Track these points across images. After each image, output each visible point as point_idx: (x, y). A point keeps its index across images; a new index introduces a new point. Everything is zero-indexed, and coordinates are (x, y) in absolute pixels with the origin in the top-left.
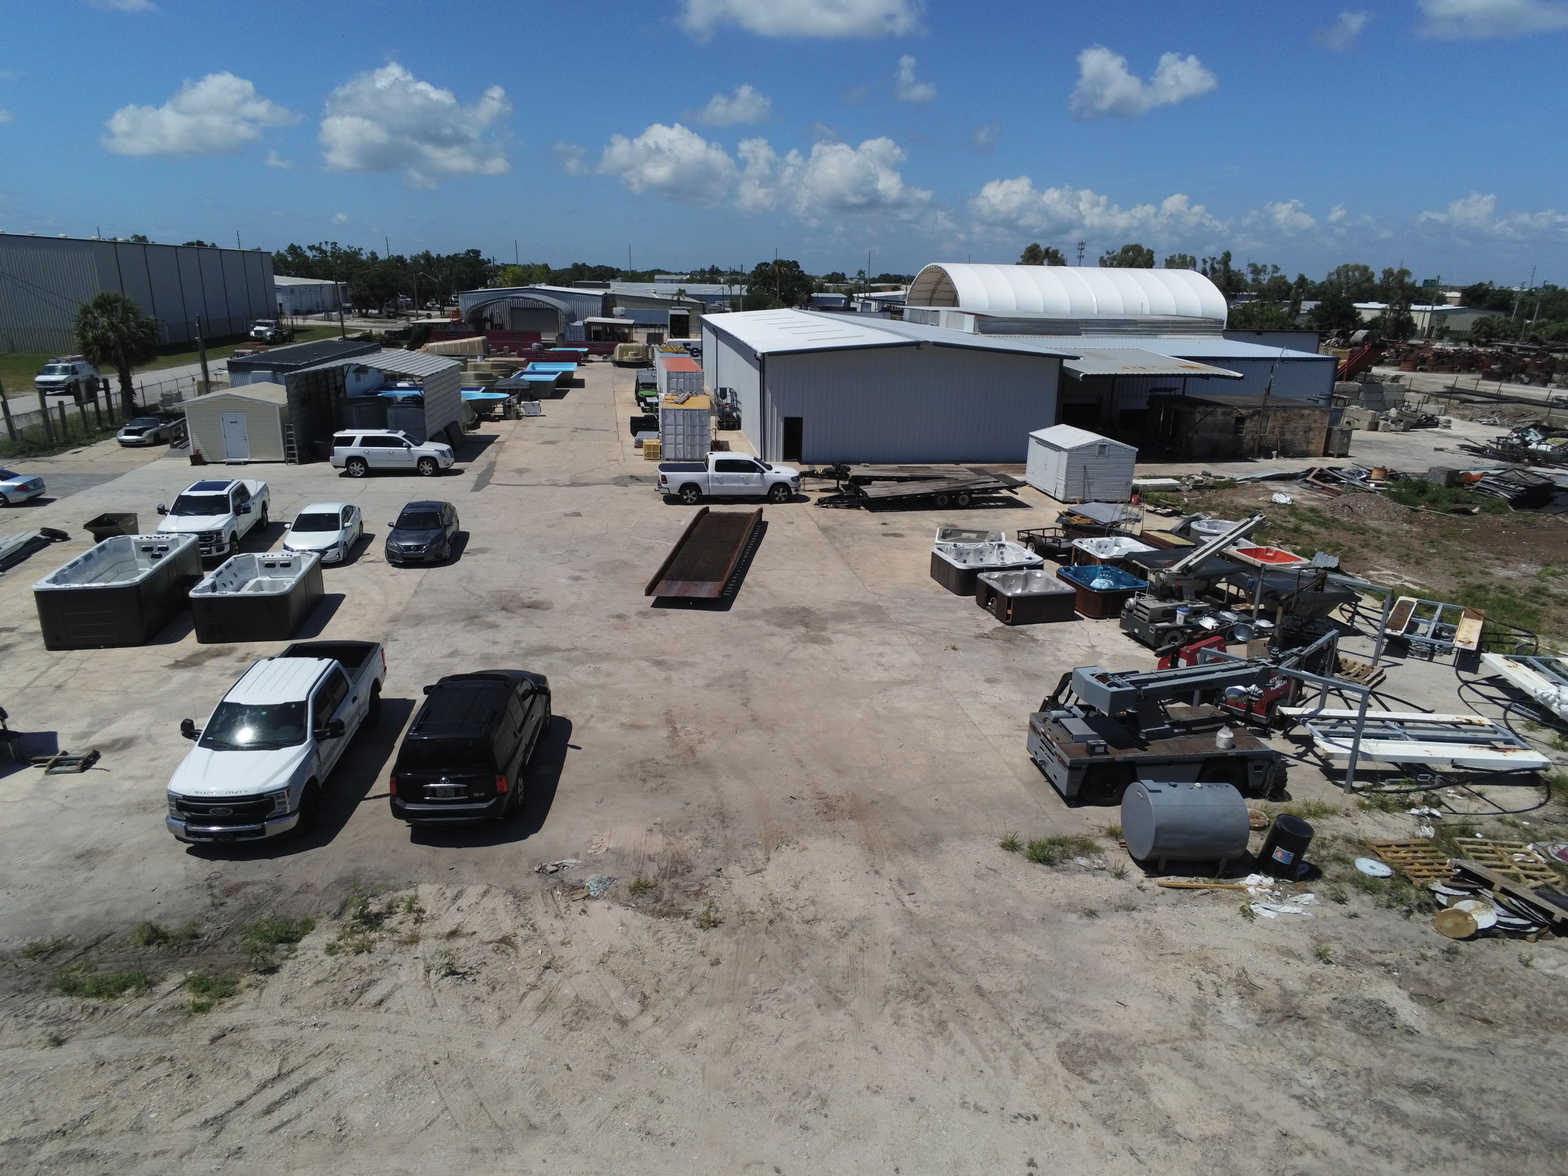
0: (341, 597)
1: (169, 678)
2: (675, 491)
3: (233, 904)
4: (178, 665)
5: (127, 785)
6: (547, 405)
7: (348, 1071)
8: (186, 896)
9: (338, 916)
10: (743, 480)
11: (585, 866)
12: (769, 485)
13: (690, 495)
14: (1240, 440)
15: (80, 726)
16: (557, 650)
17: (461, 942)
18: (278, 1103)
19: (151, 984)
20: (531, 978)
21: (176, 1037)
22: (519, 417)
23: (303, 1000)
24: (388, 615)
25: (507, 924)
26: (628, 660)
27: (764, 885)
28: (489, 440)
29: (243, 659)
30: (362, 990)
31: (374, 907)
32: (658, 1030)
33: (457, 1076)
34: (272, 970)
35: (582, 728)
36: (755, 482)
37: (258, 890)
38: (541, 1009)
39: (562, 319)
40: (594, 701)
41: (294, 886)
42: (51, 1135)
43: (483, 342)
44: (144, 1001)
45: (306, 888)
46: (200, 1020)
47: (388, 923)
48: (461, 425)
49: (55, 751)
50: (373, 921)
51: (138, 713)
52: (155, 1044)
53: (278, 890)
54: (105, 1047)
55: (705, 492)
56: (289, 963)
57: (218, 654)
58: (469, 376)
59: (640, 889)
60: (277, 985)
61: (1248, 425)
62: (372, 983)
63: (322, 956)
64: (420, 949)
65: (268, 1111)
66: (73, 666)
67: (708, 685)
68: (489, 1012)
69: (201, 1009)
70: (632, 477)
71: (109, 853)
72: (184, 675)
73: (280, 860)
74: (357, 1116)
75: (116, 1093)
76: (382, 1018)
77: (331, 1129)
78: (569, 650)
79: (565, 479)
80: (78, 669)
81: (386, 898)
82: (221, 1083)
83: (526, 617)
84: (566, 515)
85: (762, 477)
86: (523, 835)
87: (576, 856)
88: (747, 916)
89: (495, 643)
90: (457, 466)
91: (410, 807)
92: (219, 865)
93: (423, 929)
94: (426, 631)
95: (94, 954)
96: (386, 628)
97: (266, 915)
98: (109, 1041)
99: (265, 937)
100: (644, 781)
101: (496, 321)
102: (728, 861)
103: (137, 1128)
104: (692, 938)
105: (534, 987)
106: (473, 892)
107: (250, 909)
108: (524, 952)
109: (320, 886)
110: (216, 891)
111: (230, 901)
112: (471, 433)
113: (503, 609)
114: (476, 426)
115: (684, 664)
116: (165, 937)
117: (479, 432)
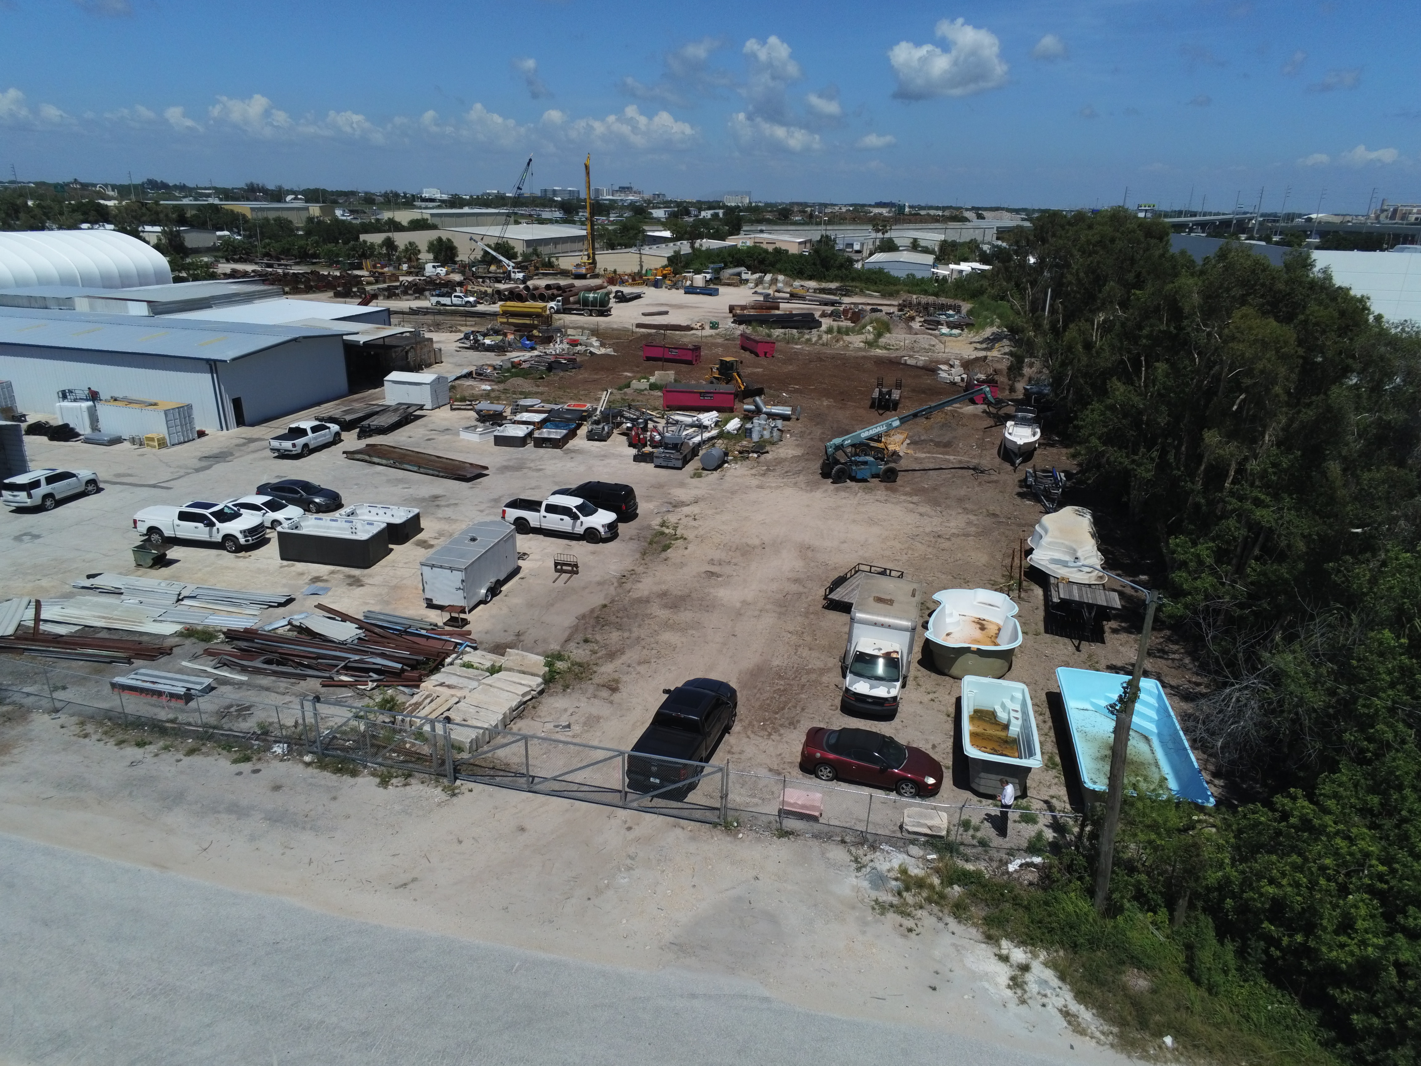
2: (299, 451)
3: (640, 539)
10: (323, 435)
12: (333, 435)
13: (305, 451)
14: (409, 363)
36: (328, 435)
47: (667, 525)
50: (664, 526)
55: (311, 447)
61: (410, 354)
70: (205, 457)
85: (330, 432)
107: (644, 537)
110: (631, 541)
116: (649, 544)
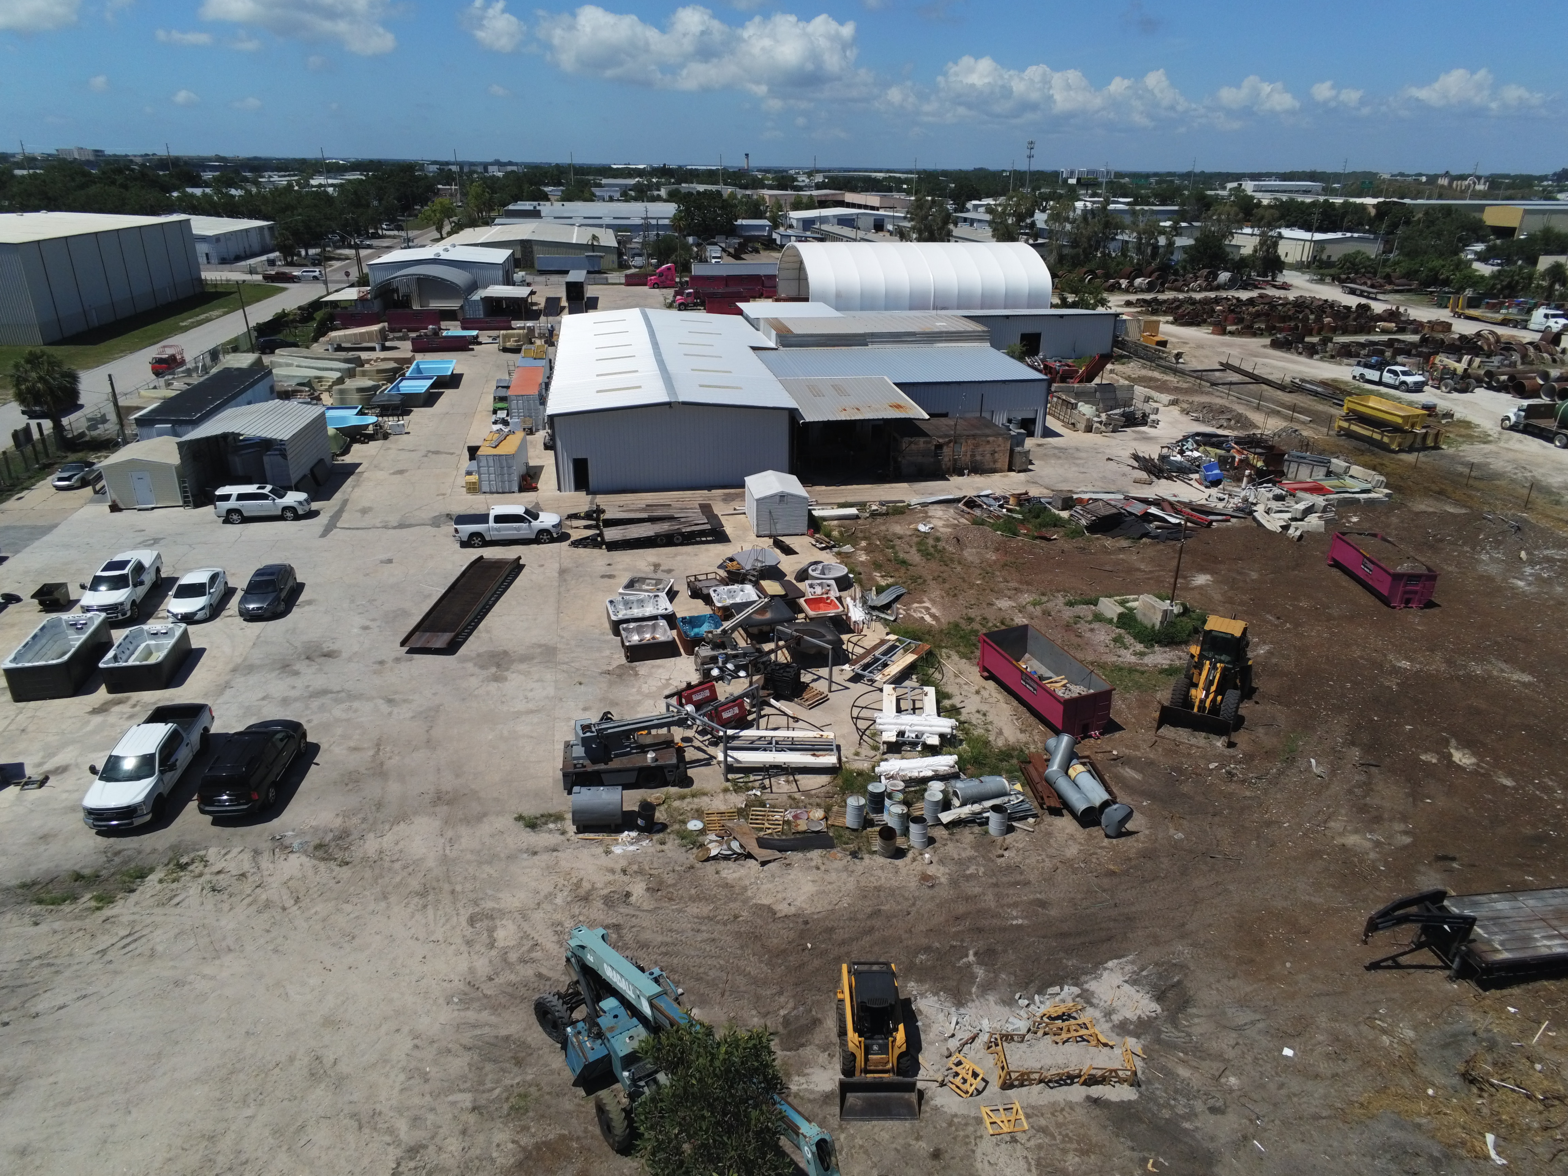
0: (203, 650)
1: (88, 722)
2: (466, 539)
3: (117, 860)
4: (95, 711)
5: (64, 796)
7: (159, 932)
8: (95, 857)
9: (166, 865)
10: (515, 529)
11: (296, 836)
12: (533, 531)
13: (477, 541)
14: (939, 461)
15: (37, 759)
16: (331, 692)
17: (222, 876)
18: (128, 944)
19: (76, 899)
20: (249, 892)
21: (87, 921)
22: (384, 437)
23: (144, 904)
24: (231, 666)
25: (247, 866)
26: (370, 699)
27: (380, 843)
28: (352, 470)
29: (134, 706)
30: (171, 899)
31: (184, 860)
32: (298, 912)
33: (205, 932)
34: (133, 891)
35: (326, 751)
36: (525, 530)
37: (129, 853)
38: (250, 905)
40: (339, 731)
41: (148, 850)
42: (36, 958)
44: (74, 906)
45: (154, 851)
46: (98, 913)
47: (190, 868)
48: (329, 457)
49: (24, 776)
50: (183, 867)
51: (70, 748)
52: (78, 923)
53: (139, 853)
54: (57, 925)
55: (488, 538)
56: (141, 888)
57: (120, 702)
59: (319, 847)
60: (134, 897)
61: (946, 450)
62: (175, 896)
63: (156, 884)
64: (201, 880)
65: (124, 947)
66: (30, 714)
67: (412, 717)
68: (226, 907)
69: (98, 909)
70: (447, 514)
71: (55, 836)
72: (98, 719)
73: (142, 837)
74: (160, 948)
75: (61, 943)
76: (178, 910)
77: (148, 953)
78: (338, 692)
80: (33, 717)
81: (192, 855)
82: (106, 937)
83: (320, 664)
84: (381, 562)
85: (528, 526)
86: (270, 819)
87: (293, 830)
88: (365, 859)
89: (294, 687)
90: (316, 507)
91: (208, 808)
92: (112, 840)
93: (207, 870)
94: (253, 679)
95: (50, 887)
96: (228, 678)
97: (133, 865)
98: (58, 923)
99: (131, 876)
100: (347, 785)
102: (370, 831)
103: (71, 955)
104: (332, 871)
105: (249, 895)
106: (235, 851)
107: (125, 863)
108: (250, 879)
109: (161, 849)
110: (109, 855)
111: (116, 859)
112: (340, 460)
113: (308, 658)
115: (405, 701)
116: (83, 877)
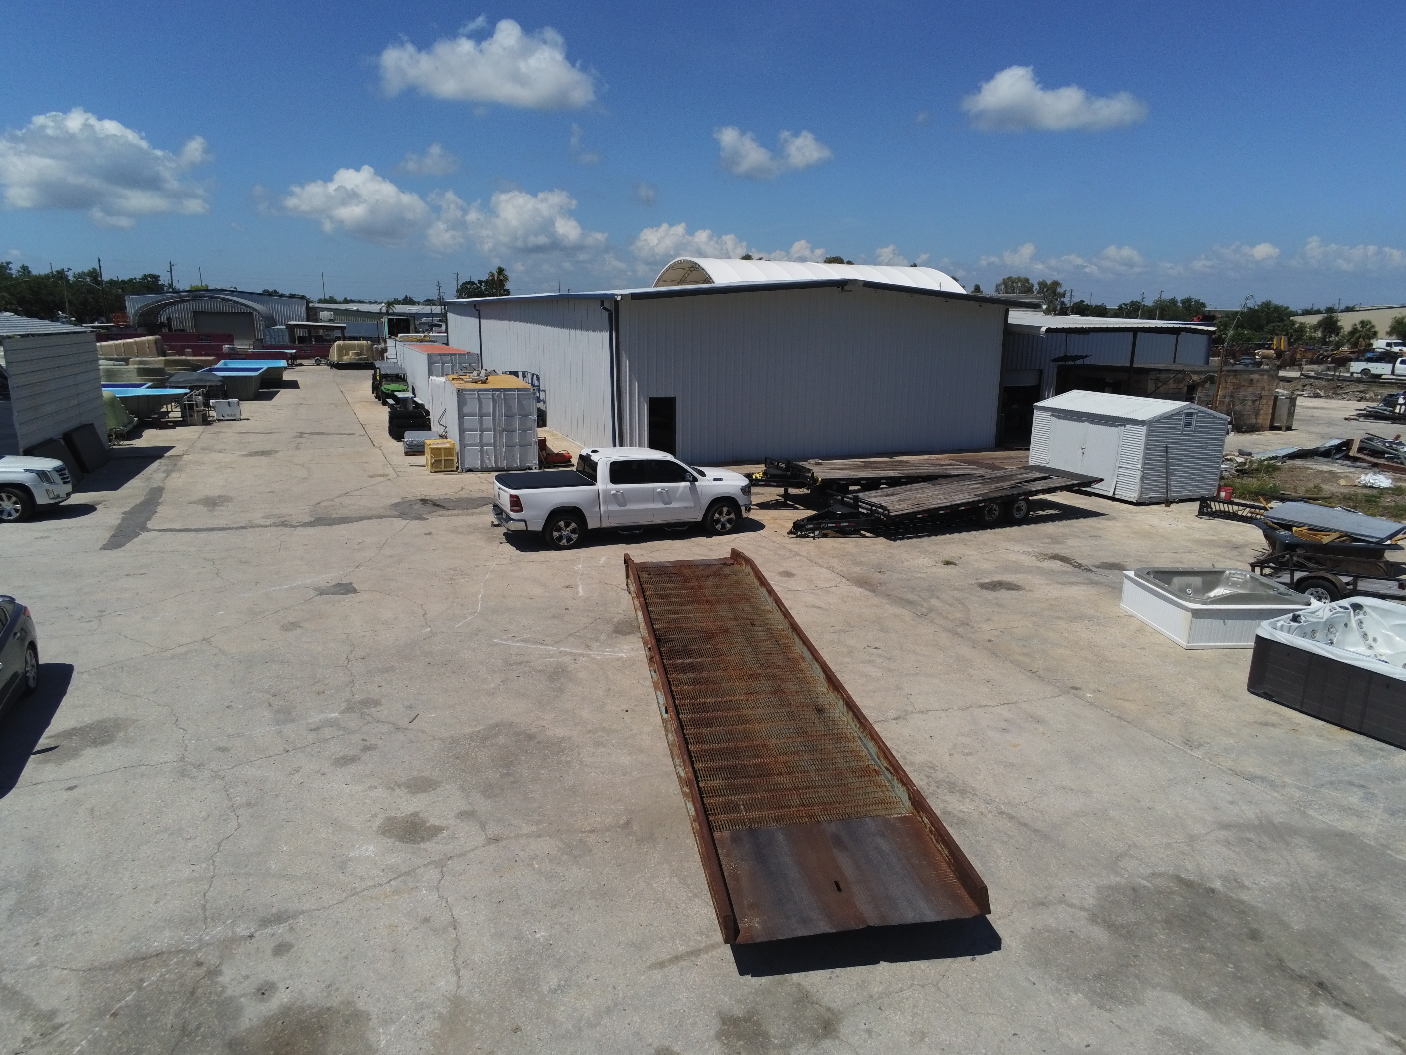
2: (537, 526)
6: (248, 408)
10: (661, 497)
12: (705, 503)
13: (567, 530)
22: (206, 421)
28: (156, 453)
36: (682, 499)
39: (260, 325)
43: (156, 341)
48: (102, 433)
55: (592, 524)
58: (128, 371)
70: (424, 501)
79: (300, 511)
84: (321, 592)
85: (693, 489)
90: (78, 499)
101: (175, 326)
112: (124, 444)
114: (135, 433)
117: (138, 443)
